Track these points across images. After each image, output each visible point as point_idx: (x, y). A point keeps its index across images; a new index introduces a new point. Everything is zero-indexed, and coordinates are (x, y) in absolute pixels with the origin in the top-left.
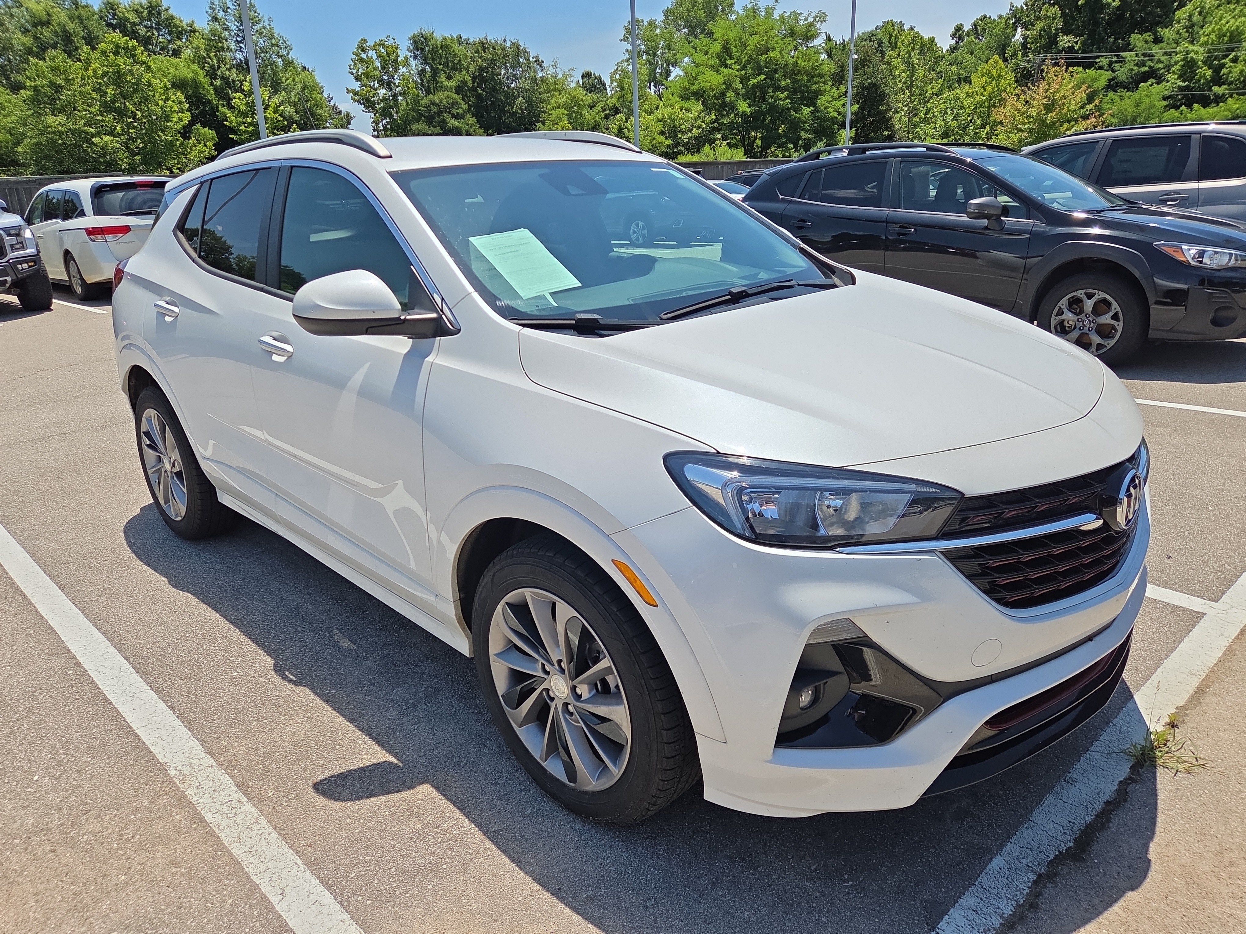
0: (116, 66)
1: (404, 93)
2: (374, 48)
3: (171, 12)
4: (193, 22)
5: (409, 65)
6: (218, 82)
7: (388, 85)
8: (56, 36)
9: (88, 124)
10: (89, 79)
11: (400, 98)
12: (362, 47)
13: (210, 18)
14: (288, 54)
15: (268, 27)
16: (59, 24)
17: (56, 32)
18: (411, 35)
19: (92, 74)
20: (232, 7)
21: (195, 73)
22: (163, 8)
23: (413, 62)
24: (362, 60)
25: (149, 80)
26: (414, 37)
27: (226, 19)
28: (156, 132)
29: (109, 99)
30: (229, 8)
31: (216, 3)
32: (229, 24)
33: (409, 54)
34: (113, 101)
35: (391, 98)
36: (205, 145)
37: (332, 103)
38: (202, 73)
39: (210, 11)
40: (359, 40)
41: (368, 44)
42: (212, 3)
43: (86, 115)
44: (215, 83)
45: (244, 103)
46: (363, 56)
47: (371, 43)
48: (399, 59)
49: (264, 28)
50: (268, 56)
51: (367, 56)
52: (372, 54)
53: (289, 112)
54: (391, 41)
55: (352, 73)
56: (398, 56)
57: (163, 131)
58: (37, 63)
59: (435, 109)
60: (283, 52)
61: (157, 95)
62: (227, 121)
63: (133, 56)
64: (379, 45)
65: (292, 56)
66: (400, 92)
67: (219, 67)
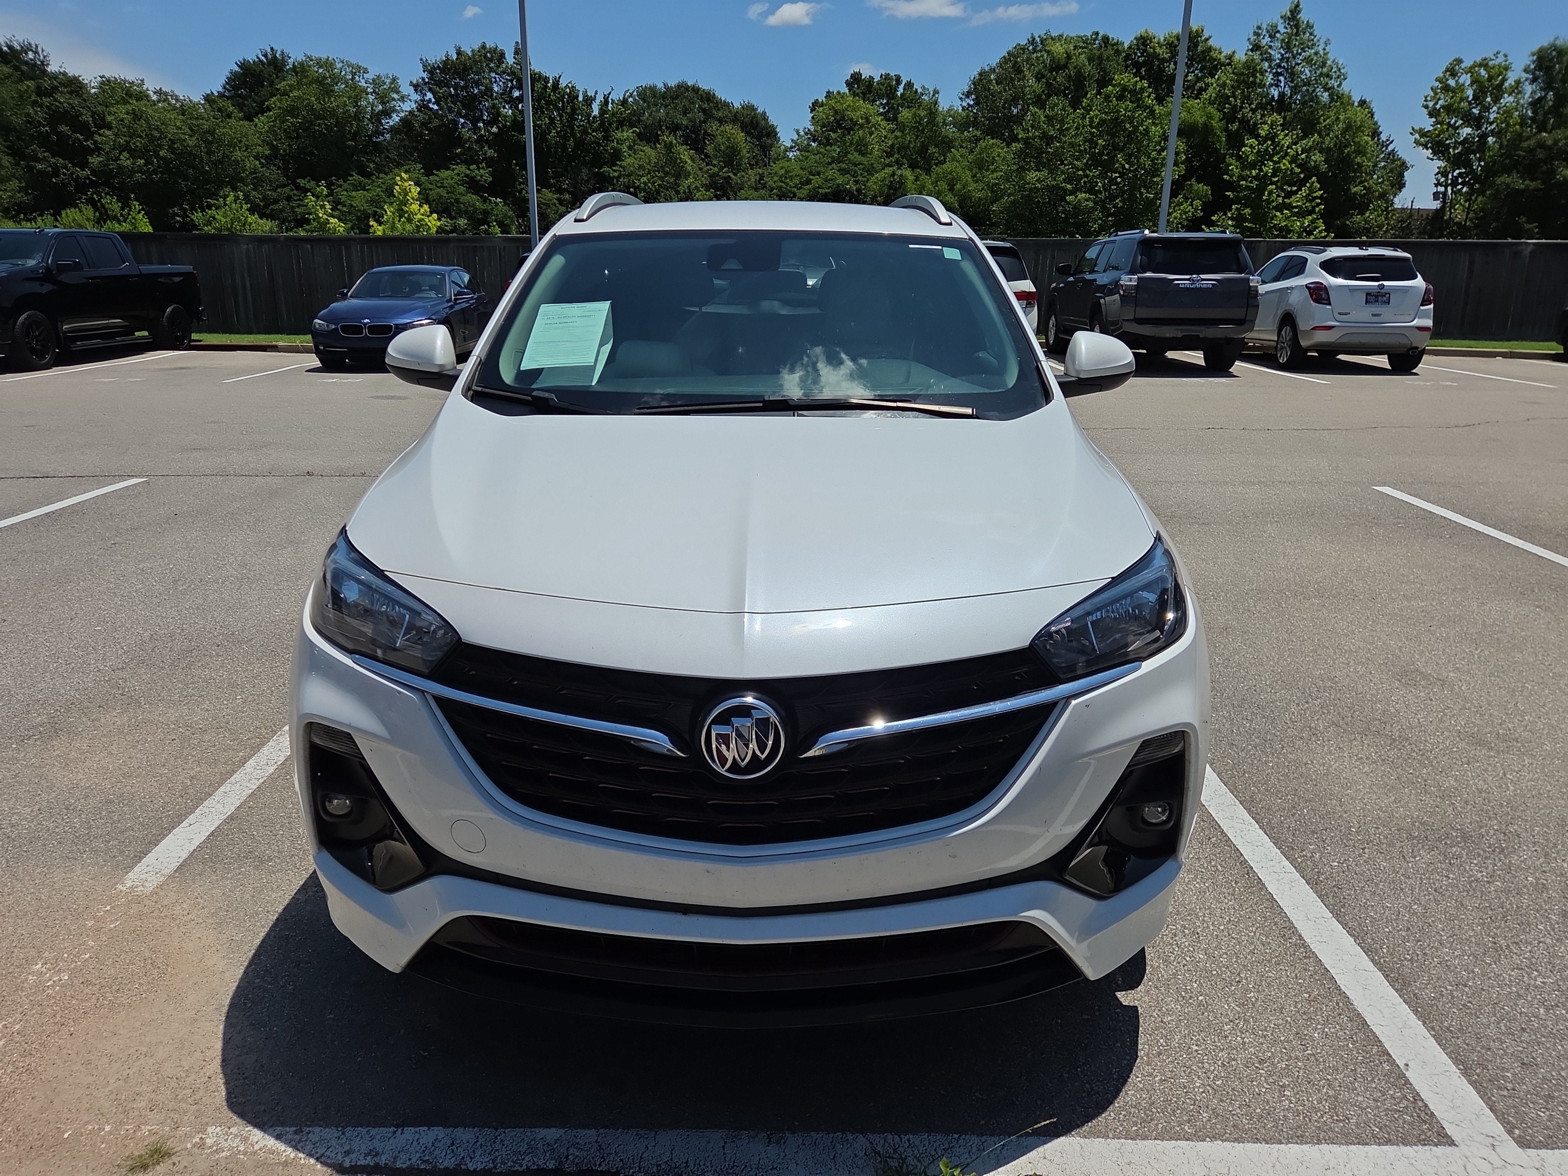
0: (1116, 112)
1: (1499, 132)
2: (1470, 70)
3: (1211, 42)
4: (1234, 53)
5: (1520, 92)
6: (1235, 126)
7: (1476, 122)
8: (1069, 81)
9: (1068, 180)
10: (1083, 128)
11: (1491, 140)
12: (1452, 72)
13: (1250, 47)
14: (1339, 86)
15: (1321, 53)
16: (1075, 67)
17: (1070, 76)
18: (1535, 48)
19: (1088, 123)
20: (1283, 30)
21: (1210, 117)
22: (1203, 38)
23: (1528, 89)
24: (1446, 88)
25: (1147, 127)
26: (1541, 50)
27: (1270, 47)
28: (1140, 188)
29: (1097, 151)
30: (1278, 32)
31: (1264, 26)
32: (1272, 52)
33: (1525, 76)
34: (1101, 154)
35: (1477, 139)
36: (1191, 205)
37: (1390, 148)
38: (1218, 115)
39: (1253, 38)
40: (1451, 60)
41: (1463, 66)
42: (1259, 28)
43: (1068, 169)
44: (1231, 128)
45: (1255, 151)
46: (1452, 82)
47: (1467, 63)
48: (1506, 84)
49: (1316, 54)
50: (1311, 90)
51: (1457, 81)
52: (1466, 79)
53: (1316, 162)
54: (1500, 59)
55: (1426, 107)
56: (1504, 80)
57: (1146, 188)
58: (1036, 112)
59: (1540, 154)
60: (1333, 83)
61: (1152, 145)
62: (1227, 175)
63: (1139, 100)
64: (1480, 65)
65: (1346, 87)
66: (1492, 131)
67: (1242, 108)
